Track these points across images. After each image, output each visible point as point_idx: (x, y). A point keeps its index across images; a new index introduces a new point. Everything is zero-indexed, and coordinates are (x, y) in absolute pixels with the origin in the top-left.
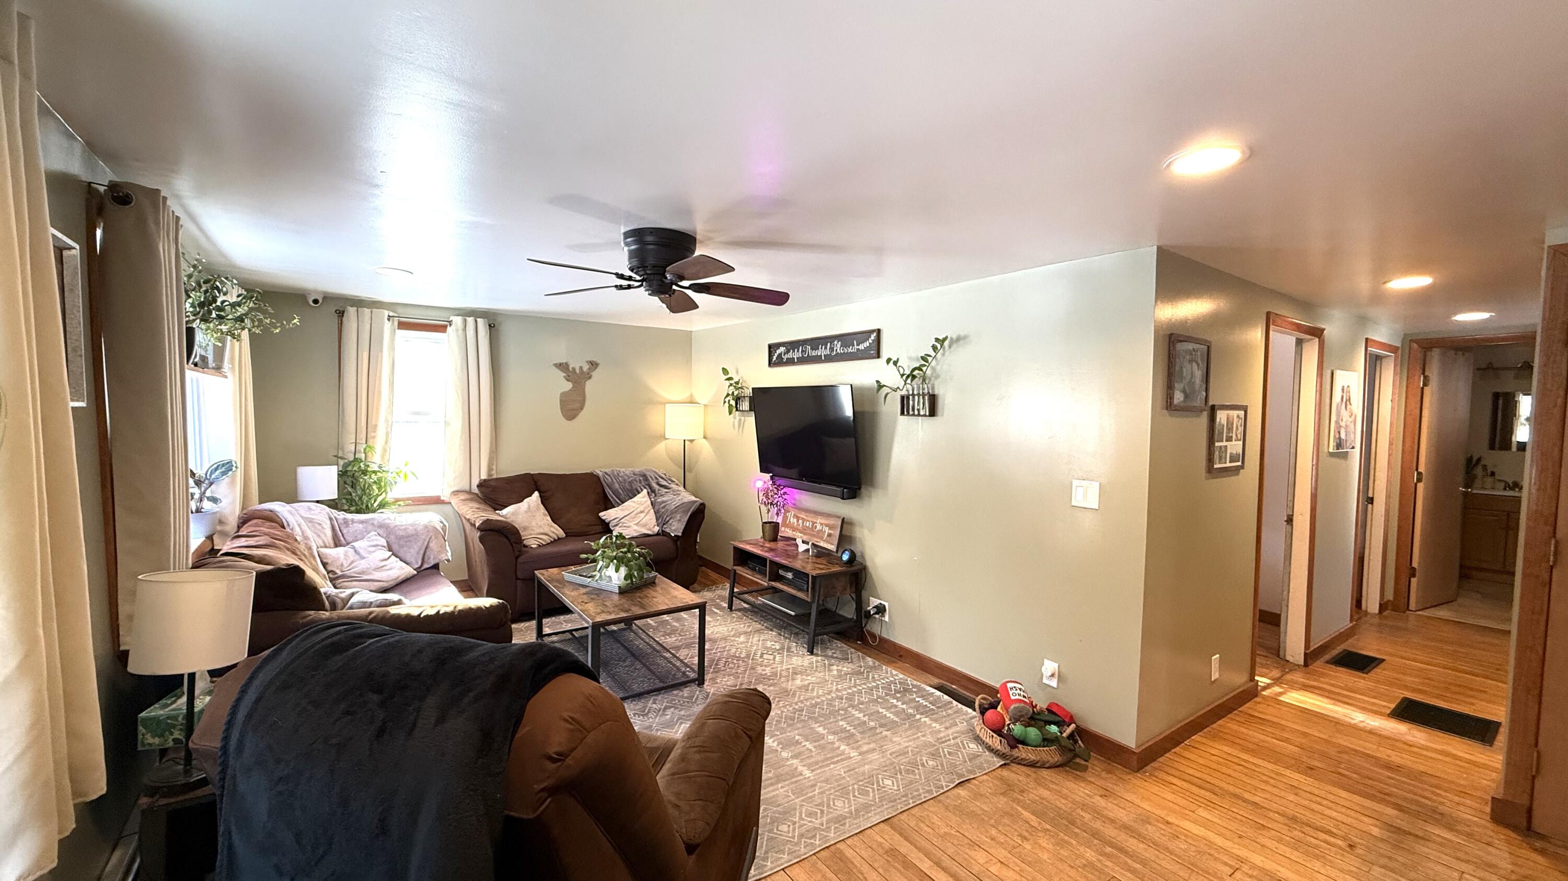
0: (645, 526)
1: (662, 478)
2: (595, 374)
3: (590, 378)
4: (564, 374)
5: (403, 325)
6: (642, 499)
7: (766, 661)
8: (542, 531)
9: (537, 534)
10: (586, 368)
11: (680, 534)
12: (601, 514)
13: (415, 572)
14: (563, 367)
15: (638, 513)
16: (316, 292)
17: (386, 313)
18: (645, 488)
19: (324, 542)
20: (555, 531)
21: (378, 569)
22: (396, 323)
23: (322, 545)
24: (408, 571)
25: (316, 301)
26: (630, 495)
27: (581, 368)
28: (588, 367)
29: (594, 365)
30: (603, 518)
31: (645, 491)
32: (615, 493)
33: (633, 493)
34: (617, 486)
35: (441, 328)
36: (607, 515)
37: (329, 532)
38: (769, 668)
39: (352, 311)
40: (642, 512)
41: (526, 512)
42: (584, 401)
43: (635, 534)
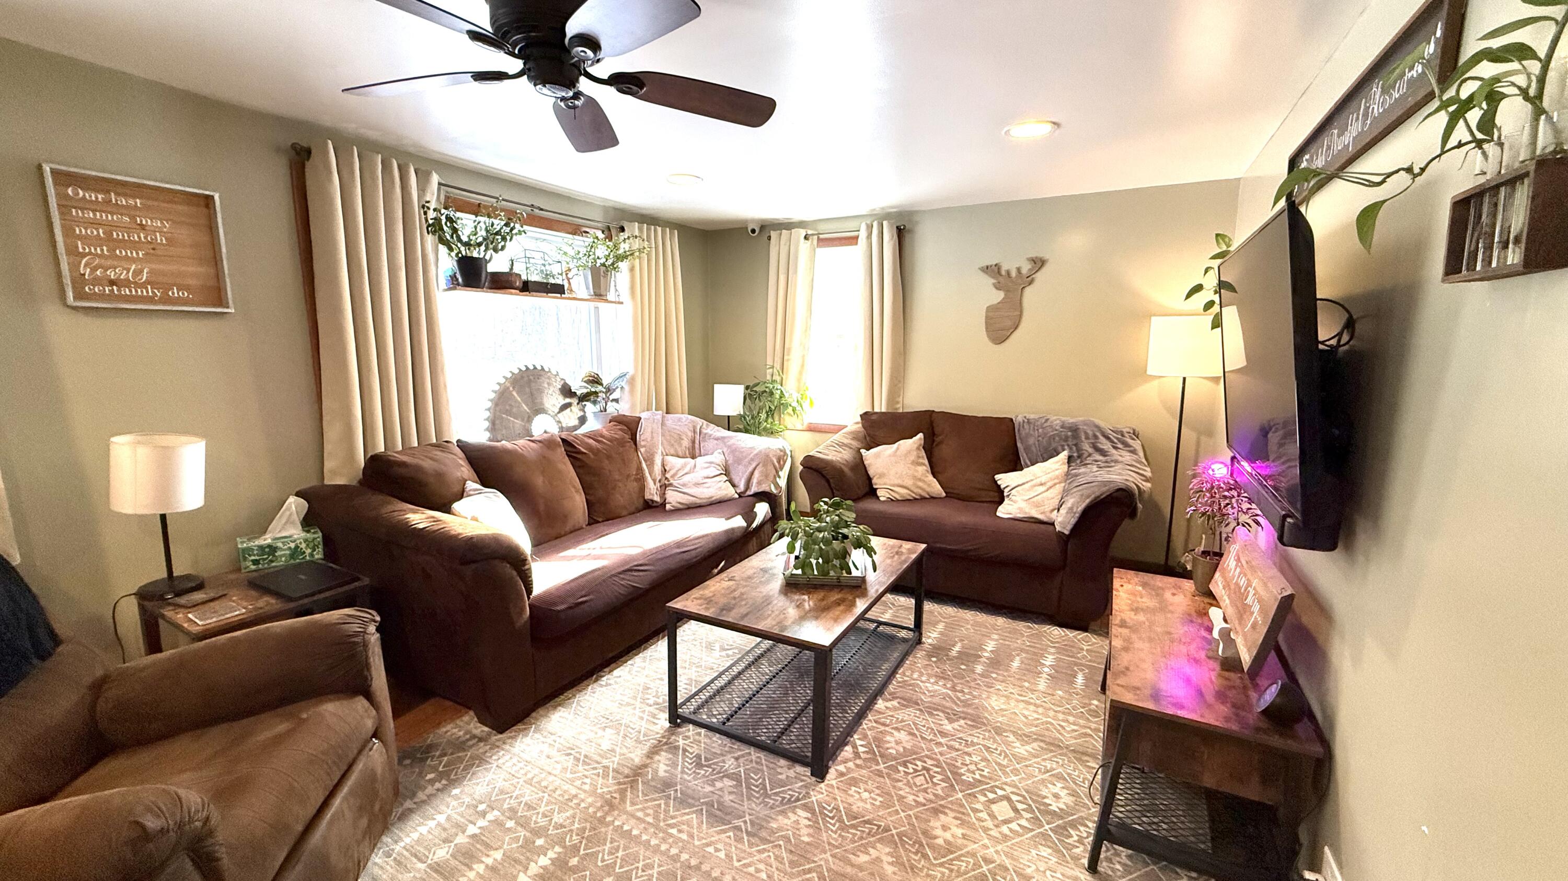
0: (1037, 505)
1: (1108, 438)
2: (1039, 276)
3: (1030, 283)
4: (994, 281)
5: (824, 242)
6: (1056, 465)
7: (984, 815)
8: (899, 482)
9: (894, 485)
10: (1026, 268)
11: (1067, 532)
12: (997, 477)
13: (737, 496)
14: (993, 270)
15: (1035, 486)
16: (753, 221)
17: (803, 232)
18: (1071, 449)
19: (676, 450)
20: (925, 486)
21: (697, 484)
22: (815, 242)
23: (672, 452)
24: (730, 492)
25: (753, 231)
26: (1045, 456)
27: (1019, 270)
28: (1029, 267)
29: (1039, 263)
30: (999, 483)
31: (1064, 455)
32: (1027, 449)
33: (1048, 454)
34: (1031, 441)
35: (853, 240)
36: (1005, 480)
37: (686, 443)
38: (959, 832)
39: (774, 234)
40: (1042, 484)
41: (890, 456)
42: (1021, 316)
43: (1020, 515)
